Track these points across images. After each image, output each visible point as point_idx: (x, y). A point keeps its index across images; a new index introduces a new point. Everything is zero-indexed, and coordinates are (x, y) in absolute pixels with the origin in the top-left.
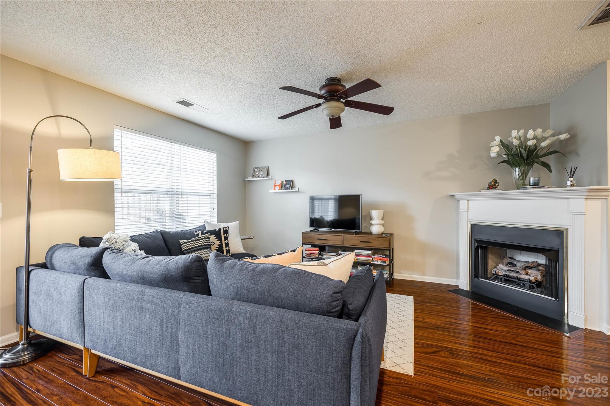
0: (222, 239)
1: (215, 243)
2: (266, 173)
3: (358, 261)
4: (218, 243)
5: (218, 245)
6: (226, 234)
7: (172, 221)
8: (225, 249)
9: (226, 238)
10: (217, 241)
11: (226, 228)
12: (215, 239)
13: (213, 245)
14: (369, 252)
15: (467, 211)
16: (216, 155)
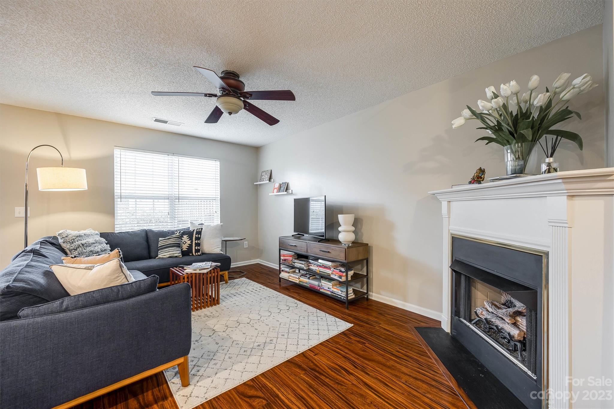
0: (193, 239)
1: (186, 242)
2: (269, 177)
3: (320, 272)
4: (189, 242)
5: (188, 244)
6: (197, 235)
7: (172, 221)
8: (194, 248)
9: (198, 239)
10: (189, 240)
11: (199, 229)
12: (187, 239)
13: (184, 244)
14: (329, 264)
15: (447, 216)
16: (219, 162)
